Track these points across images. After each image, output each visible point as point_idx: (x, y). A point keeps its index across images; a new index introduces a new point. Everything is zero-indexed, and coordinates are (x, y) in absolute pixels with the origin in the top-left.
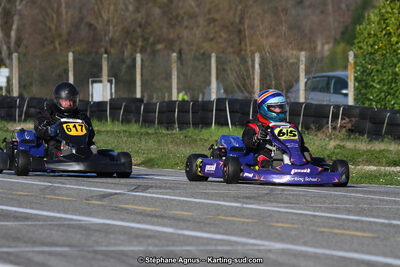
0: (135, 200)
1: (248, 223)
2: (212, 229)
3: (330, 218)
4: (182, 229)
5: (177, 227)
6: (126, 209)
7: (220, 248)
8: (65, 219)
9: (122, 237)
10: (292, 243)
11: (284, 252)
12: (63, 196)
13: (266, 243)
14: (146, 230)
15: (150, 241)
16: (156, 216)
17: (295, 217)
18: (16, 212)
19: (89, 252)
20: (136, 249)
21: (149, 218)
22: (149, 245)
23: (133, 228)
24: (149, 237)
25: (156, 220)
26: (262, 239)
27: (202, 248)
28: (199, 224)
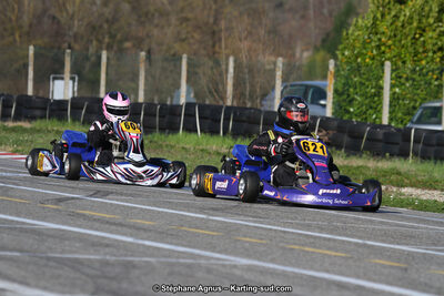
0: (93, 206)
1: (213, 236)
2: (174, 241)
3: (301, 234)
4: (142, 239)
5: (137, 238)
6: (84, 215)
7: (182, 261)
8: (17, 222)
9: (77, 245)
10: (259, 259)
11: (250, 268)
12: (16, 197)
13: (232, 258)
14: (103, 238)
15: (107, 250)
16: (115, 224)
17: (263, 232)
19: (41, 258)
20: (92, 257)
21: (107, 226)
22: (106, 254)
23: (90, 235)
24: (107, 246)
25: (113, 227)
26: (227, 254)
27: (163, 260)
28: (161, 235)
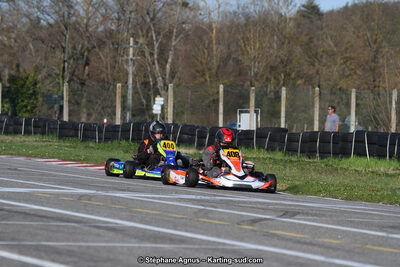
0: (285, 226)
1: (396, 253)
2: (362, 259)
4: (332, 257)
5: (327, 256)
6: (277, 235)
8: (219, 243)
9: (274, 264)
12: (215, 219)
14: (297, 257)
16: (305, 243)
18: (172, 234)
21: (299, 246)
24: (302, 265)
25: (305, 247)
28: (349, 253)
